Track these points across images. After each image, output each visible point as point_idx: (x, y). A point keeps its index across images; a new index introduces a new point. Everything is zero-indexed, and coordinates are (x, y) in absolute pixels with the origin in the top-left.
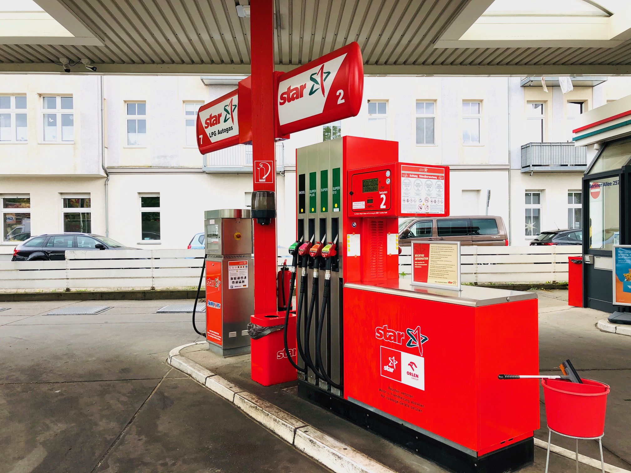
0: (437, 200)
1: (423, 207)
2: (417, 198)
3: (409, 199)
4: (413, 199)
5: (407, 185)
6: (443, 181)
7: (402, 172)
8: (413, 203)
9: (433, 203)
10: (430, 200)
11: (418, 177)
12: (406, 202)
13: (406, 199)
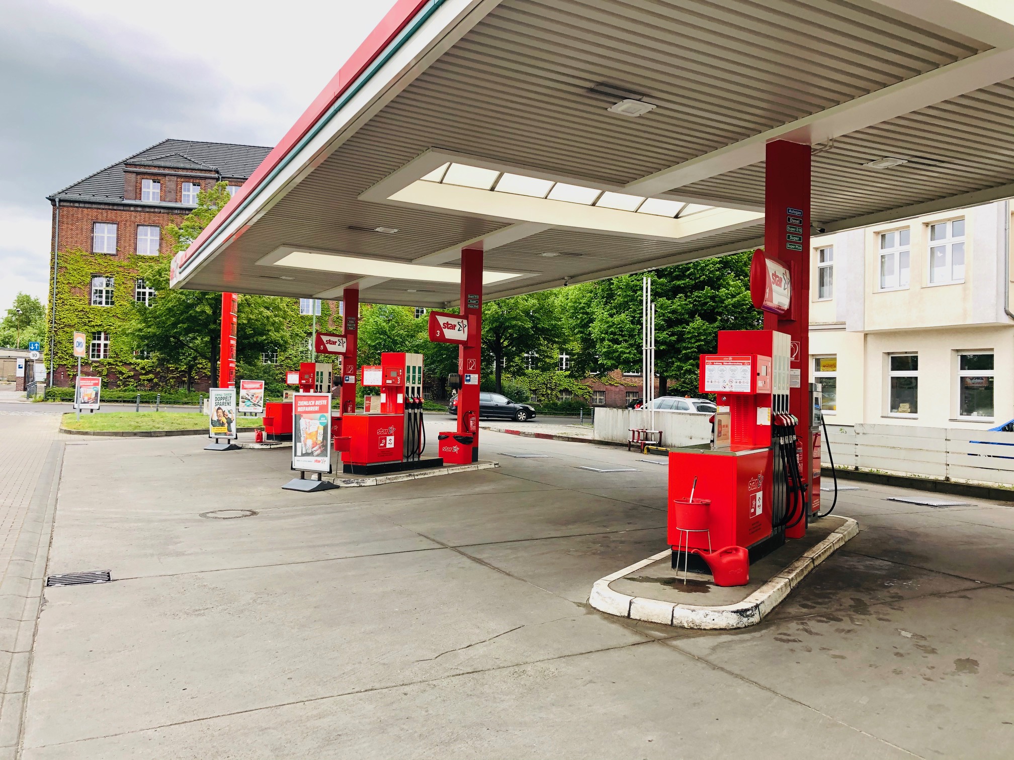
0: (741, 381)
1: (727, 387)
2: (721, 380)
3: (713, 381)
4: (717, 381)
5: (710, 370)
6: (750, 367)
7: (706, 361)
8: (717, 384)
9: (738, 384)
10: (734, 381)
11: (723, 364)
12: (710, 383)
13: (710, 381)
